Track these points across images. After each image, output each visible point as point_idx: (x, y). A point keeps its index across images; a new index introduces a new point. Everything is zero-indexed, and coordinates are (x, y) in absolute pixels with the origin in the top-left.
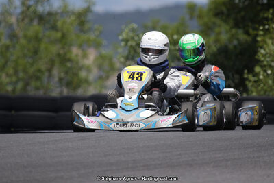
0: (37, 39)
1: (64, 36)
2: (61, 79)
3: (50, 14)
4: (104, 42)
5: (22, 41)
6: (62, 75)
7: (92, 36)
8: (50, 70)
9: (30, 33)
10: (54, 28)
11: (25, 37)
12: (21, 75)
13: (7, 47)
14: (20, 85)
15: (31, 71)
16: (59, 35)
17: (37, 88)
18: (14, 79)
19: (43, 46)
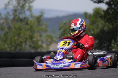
0: (20, 29)
1: (31, 27)
2: (30, 46)
3: (25, 18)
4: (49, 30)
5: (14, 30)
6: (31, 44)
7: (43, 27)
8: (25, 42)
9: (17, 26)
10: (27, 24)
11: (15, 28)
12: (13, 44)
13: (7, 33)
14: (13, 48)
15: (18, 42)
16: (29, 27)
17: (20, 50)
18: (10, 46)
19: (22, 32)
